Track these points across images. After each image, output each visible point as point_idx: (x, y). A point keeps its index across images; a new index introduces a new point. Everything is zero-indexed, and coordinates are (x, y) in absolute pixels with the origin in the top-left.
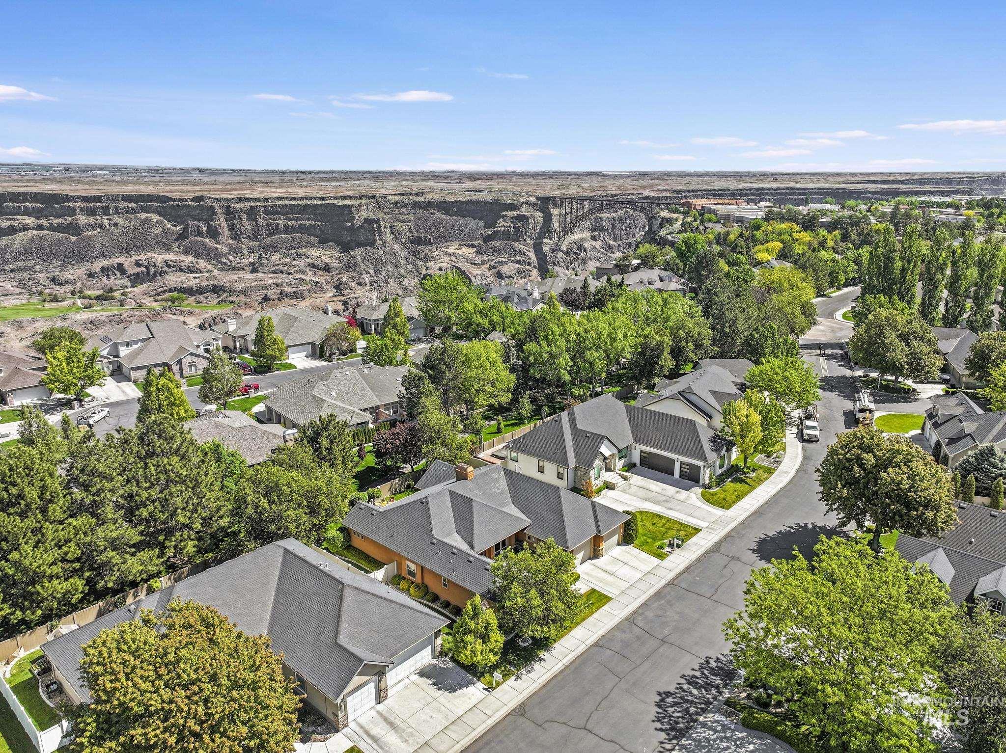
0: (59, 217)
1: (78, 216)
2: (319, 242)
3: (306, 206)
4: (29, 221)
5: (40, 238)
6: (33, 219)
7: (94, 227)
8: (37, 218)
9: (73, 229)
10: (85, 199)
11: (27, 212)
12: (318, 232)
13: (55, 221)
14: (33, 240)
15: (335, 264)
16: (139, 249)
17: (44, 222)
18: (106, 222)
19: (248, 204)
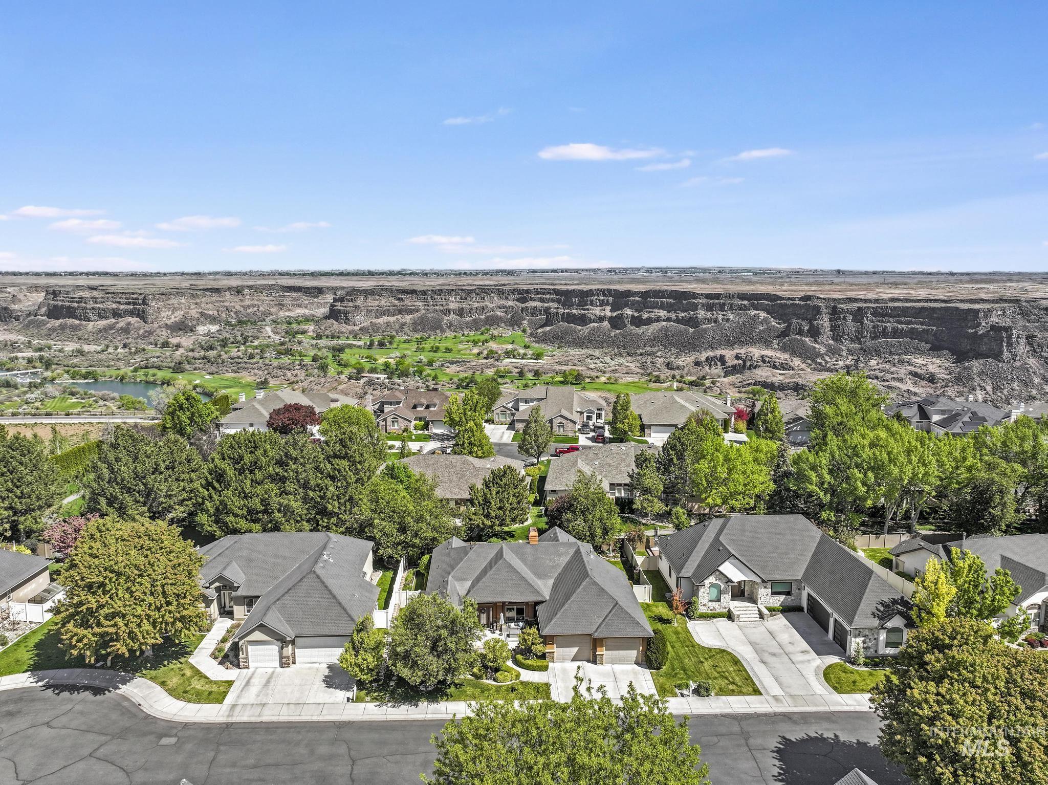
0: (684, 311)
1: (699, 311)
2: (930, 349)
3: (923, 308)
4: (662, 313)
5: (667, 328)
6: (665, 312)
7: (709, 321)
8: (669, 312)
9: (692, 322)
10: (708, 296)
11: (662, 307)
12: (931, 338)
13: (681, 315)
14: (661, 330)
15: (942, 374)
16: (742, 343)
17: (673, 316)
18: (720, 317)
19: (856, 305)
